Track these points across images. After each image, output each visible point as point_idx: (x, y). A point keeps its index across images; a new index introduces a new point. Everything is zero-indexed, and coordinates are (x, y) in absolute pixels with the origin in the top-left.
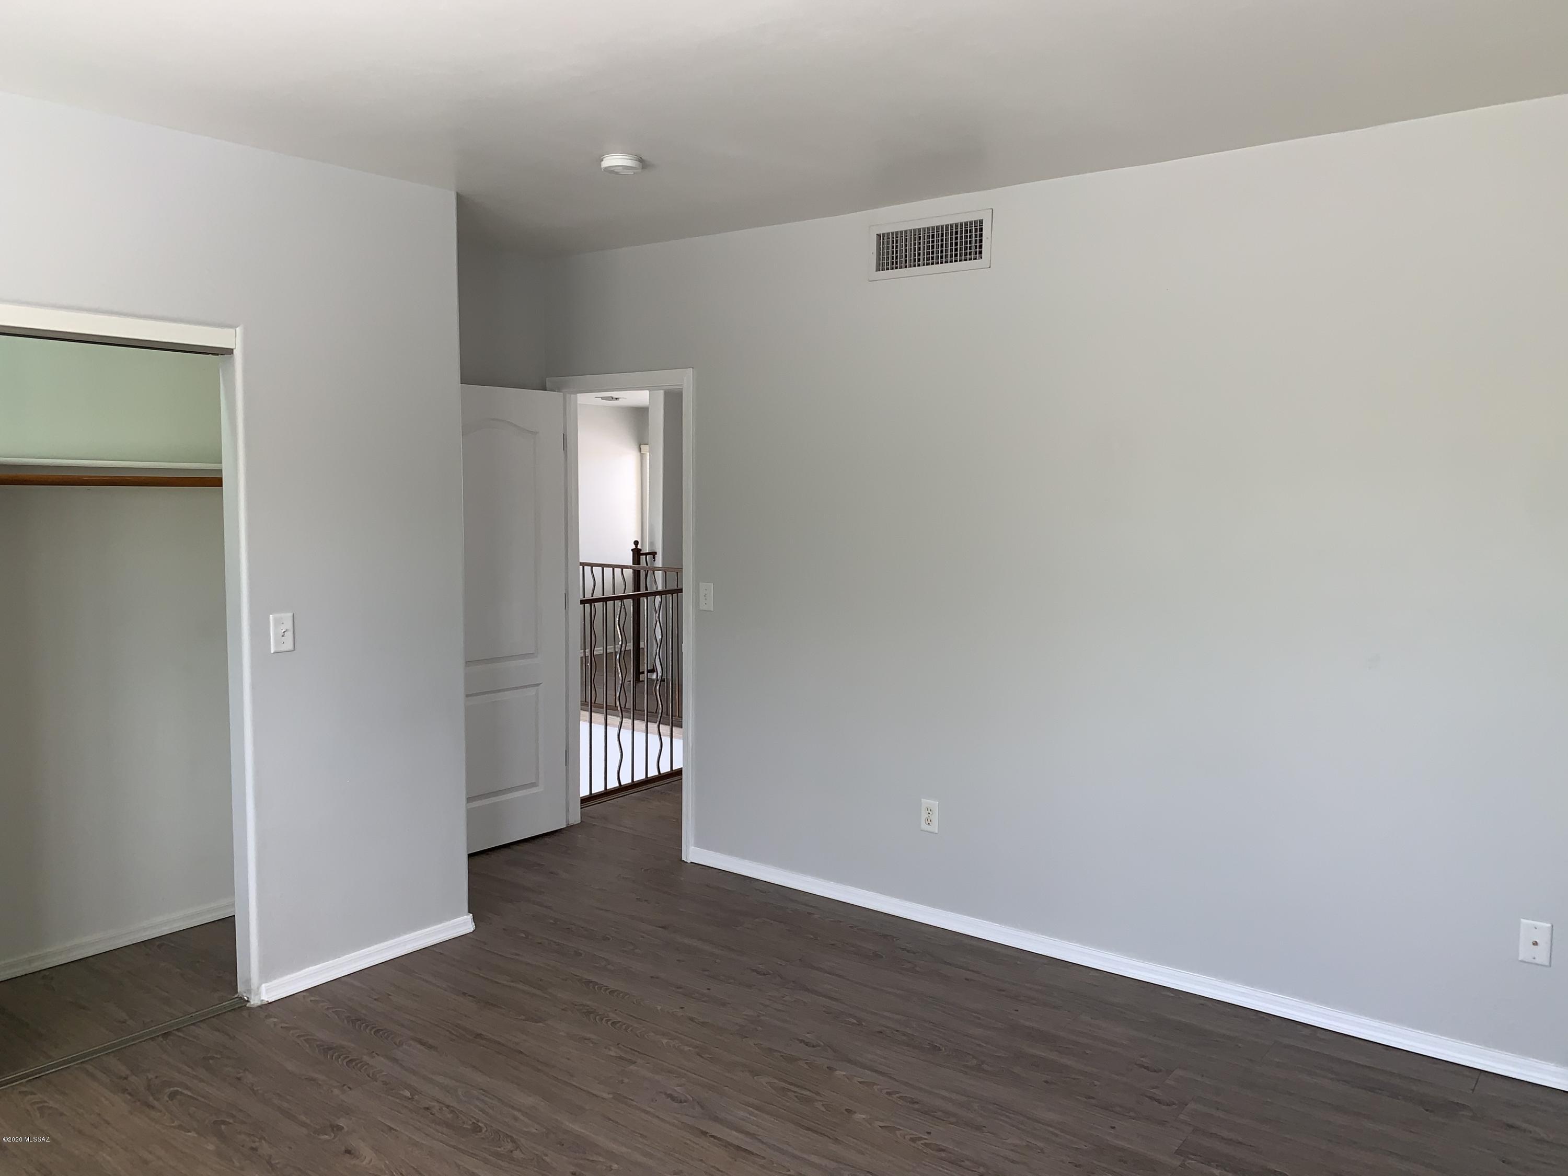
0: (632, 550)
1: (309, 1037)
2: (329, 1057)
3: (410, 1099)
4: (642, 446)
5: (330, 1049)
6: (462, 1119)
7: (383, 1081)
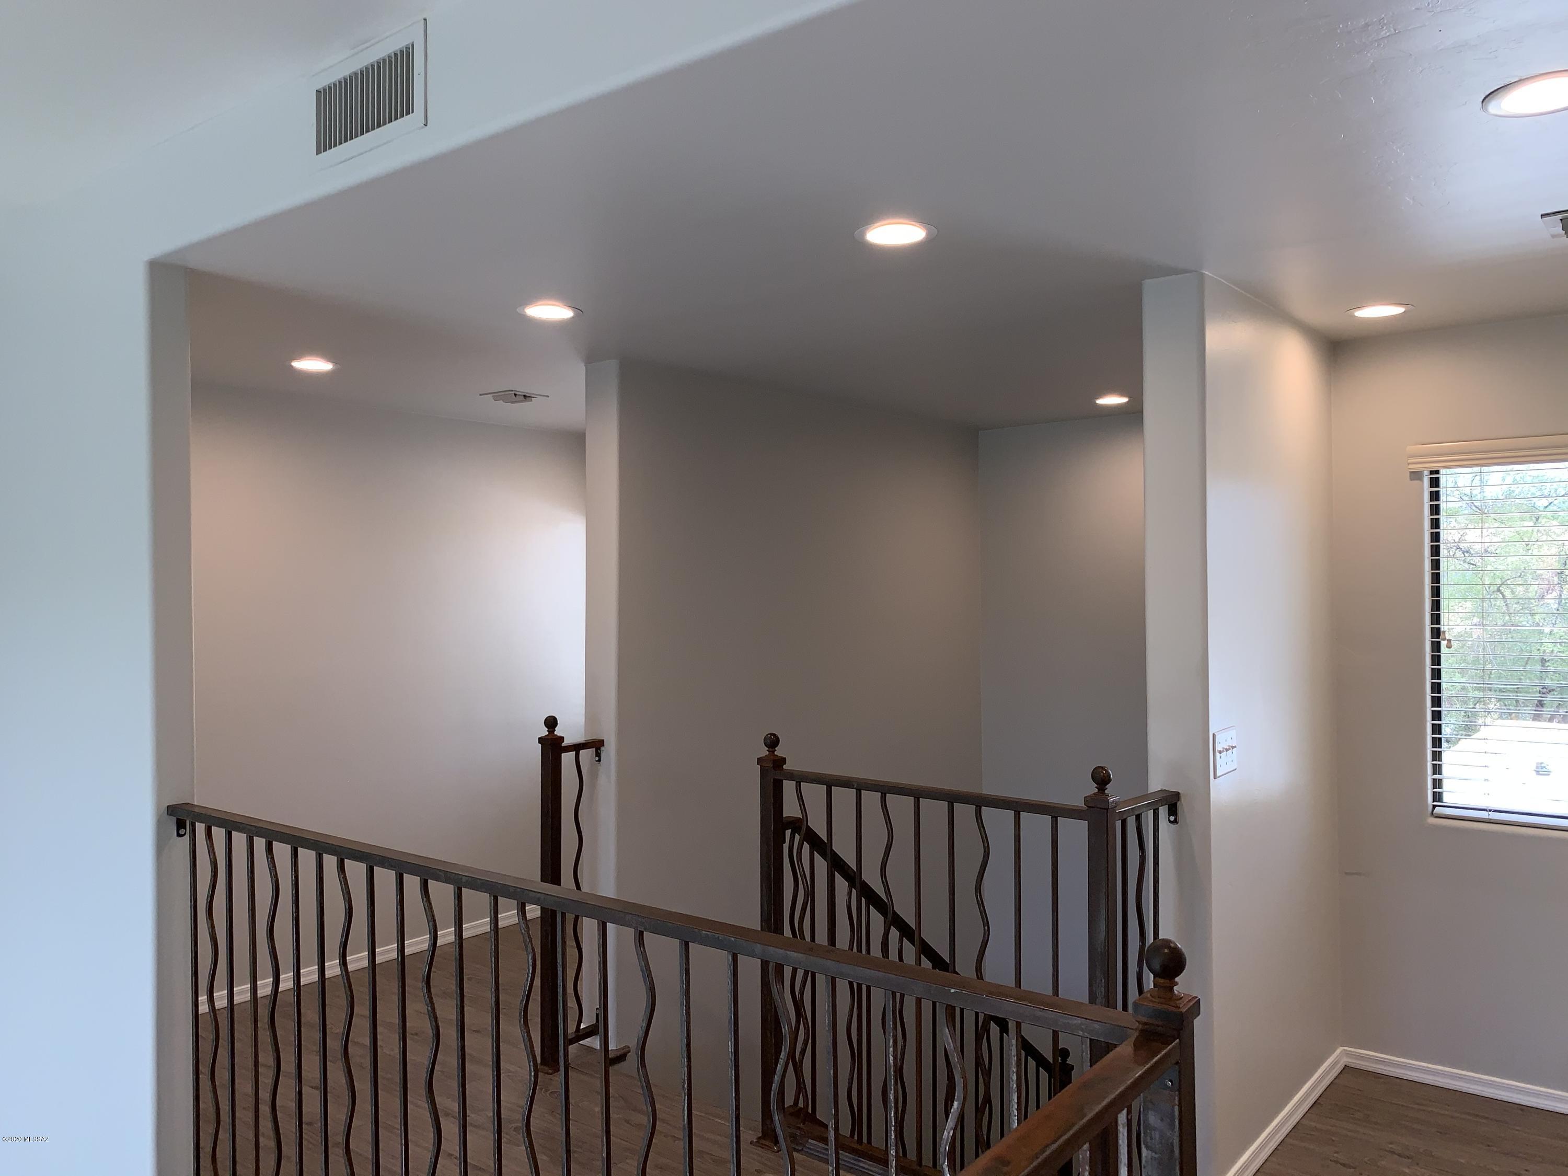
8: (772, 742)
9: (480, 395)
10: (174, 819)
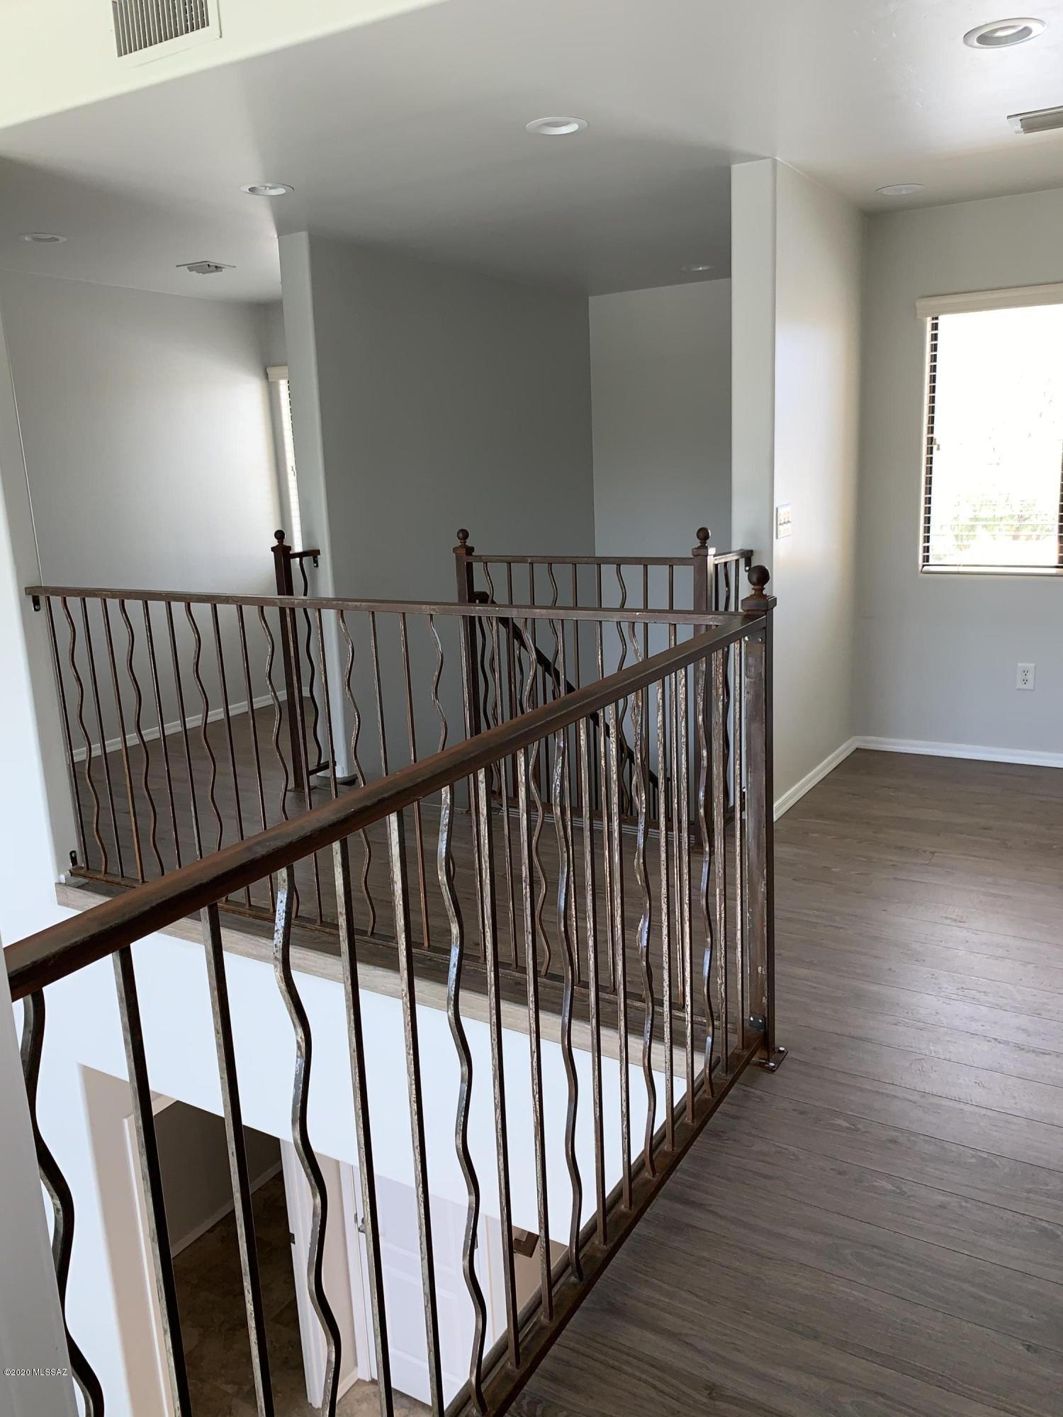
0: (273, 549)
4: (270, 371)
8: (464, 535)
9: (177, 266)
10: (31, 597)
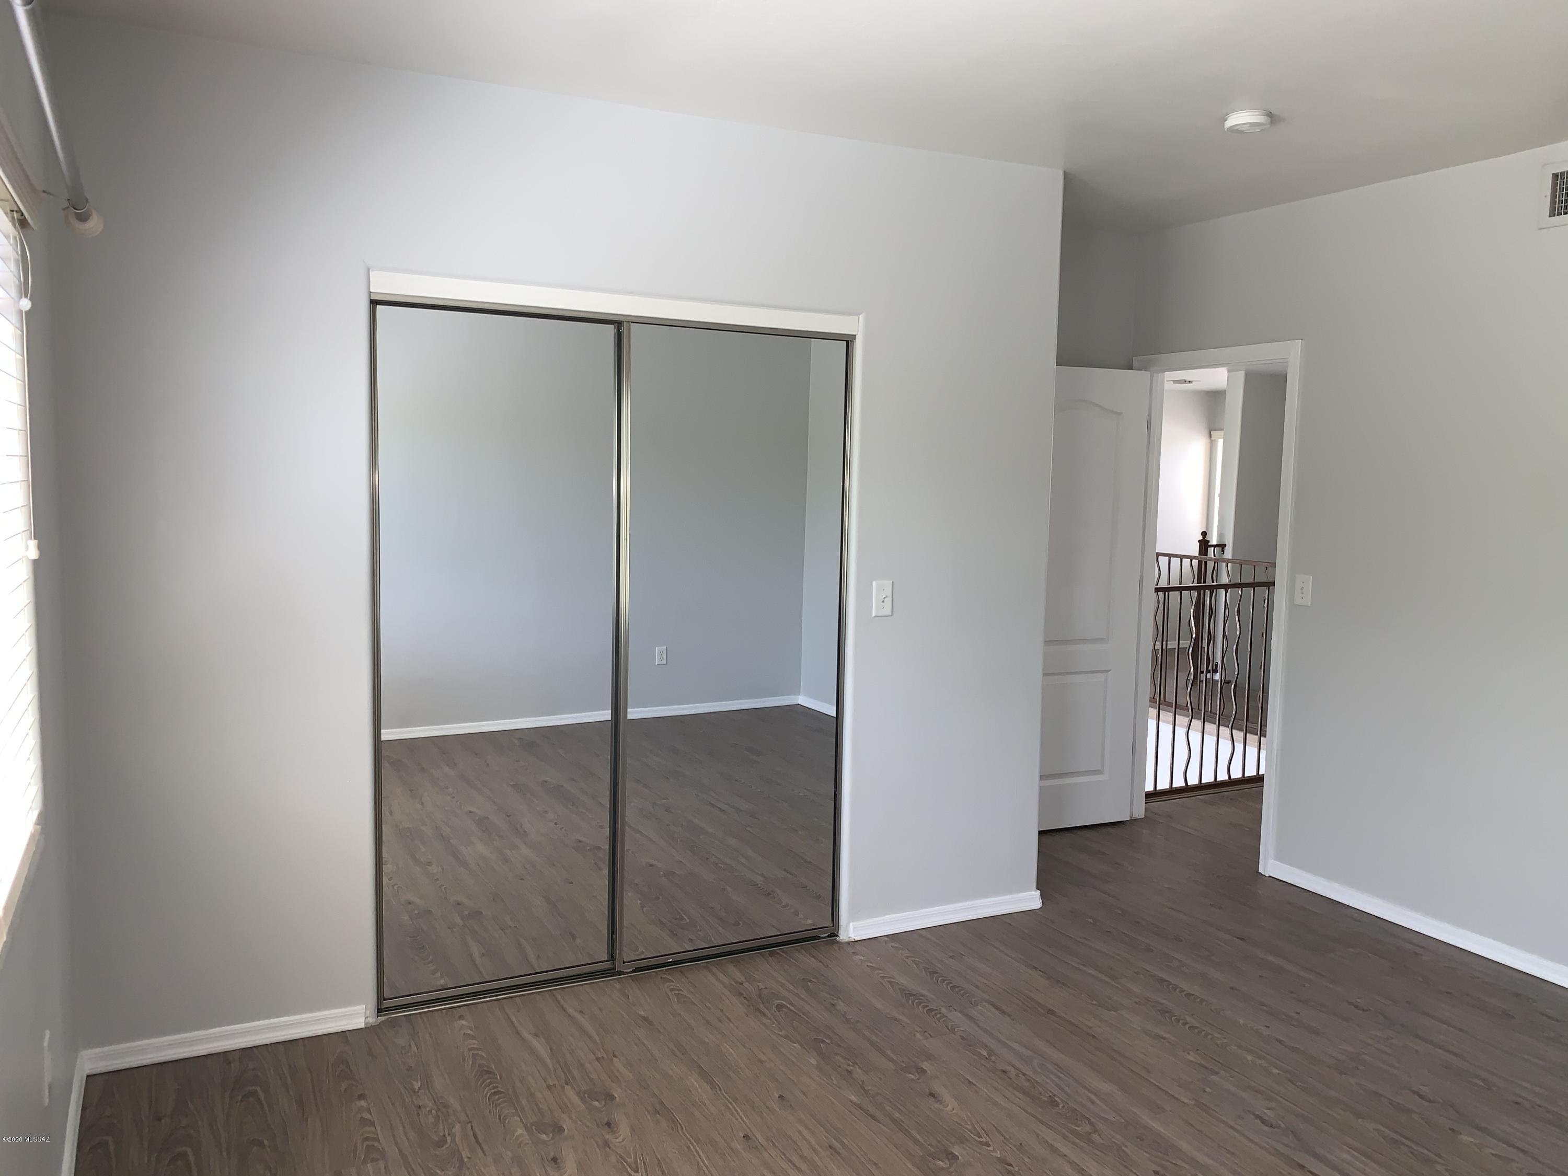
0: (1199, 541)
1: (892, 980)
2: (910, 1002)
3: (987, 1058)
4: (1213, 432)
5: (911, 995)
6: (1038, 1089)
7: (960, 1036)
